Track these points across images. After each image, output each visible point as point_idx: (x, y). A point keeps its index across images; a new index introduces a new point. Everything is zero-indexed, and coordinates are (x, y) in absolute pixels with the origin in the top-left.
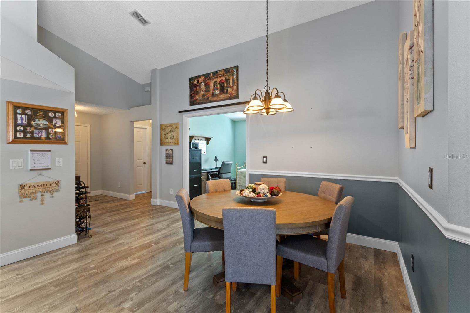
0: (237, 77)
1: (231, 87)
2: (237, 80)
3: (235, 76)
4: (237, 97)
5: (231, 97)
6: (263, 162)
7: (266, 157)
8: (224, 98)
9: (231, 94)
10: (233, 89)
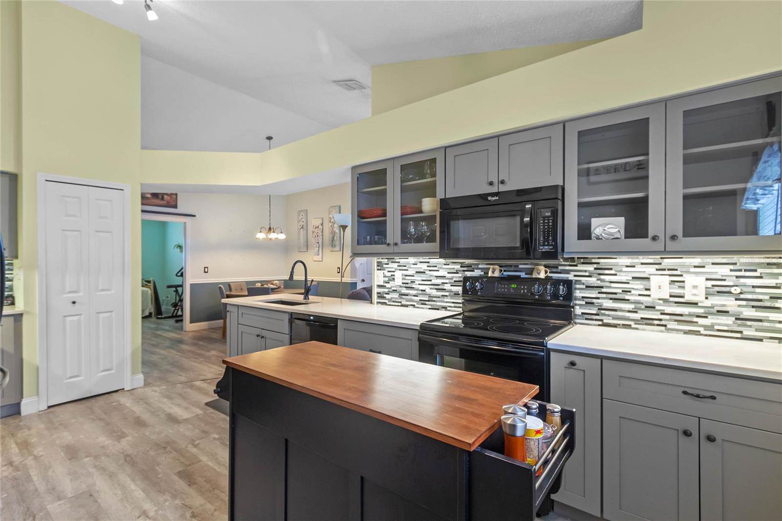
1: (168, 195)
4: (175, 207)
5: (168, 205)
6: (205, 272)
7: (207, 268)
8: (157, 204)
9: (168, 202)
10: (171, 198)
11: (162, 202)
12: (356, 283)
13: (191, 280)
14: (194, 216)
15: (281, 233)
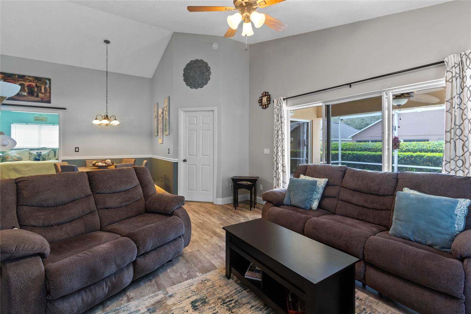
0: (50, 87)
1: (42, 93)
2: (50, 89)
3: (48, 86)
4: (49, 102)
5: (42, 101)
6: (76, 151)
7: (78, 148)
8: (33, 100)
9: (42, 99)
10: (45, 96)
11: (36, 99)
12: (178, 162)
13: (62, 157)
14: (65, 109)
15: (116, 119)
